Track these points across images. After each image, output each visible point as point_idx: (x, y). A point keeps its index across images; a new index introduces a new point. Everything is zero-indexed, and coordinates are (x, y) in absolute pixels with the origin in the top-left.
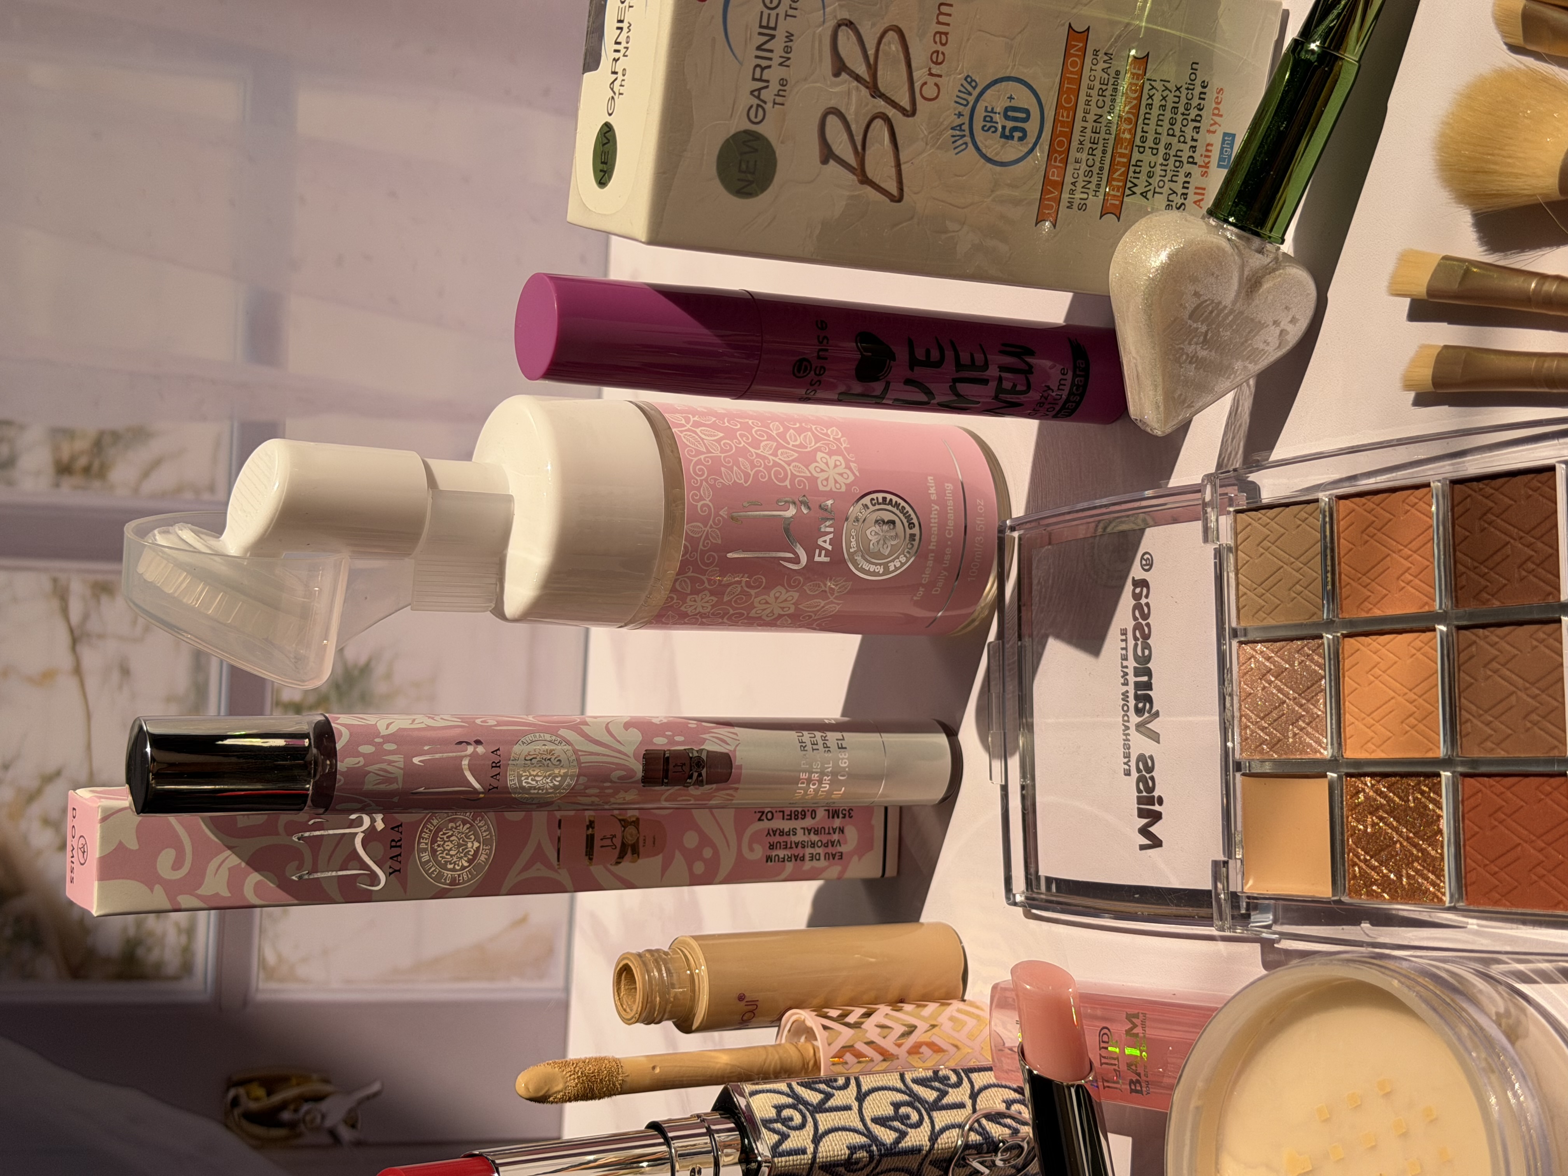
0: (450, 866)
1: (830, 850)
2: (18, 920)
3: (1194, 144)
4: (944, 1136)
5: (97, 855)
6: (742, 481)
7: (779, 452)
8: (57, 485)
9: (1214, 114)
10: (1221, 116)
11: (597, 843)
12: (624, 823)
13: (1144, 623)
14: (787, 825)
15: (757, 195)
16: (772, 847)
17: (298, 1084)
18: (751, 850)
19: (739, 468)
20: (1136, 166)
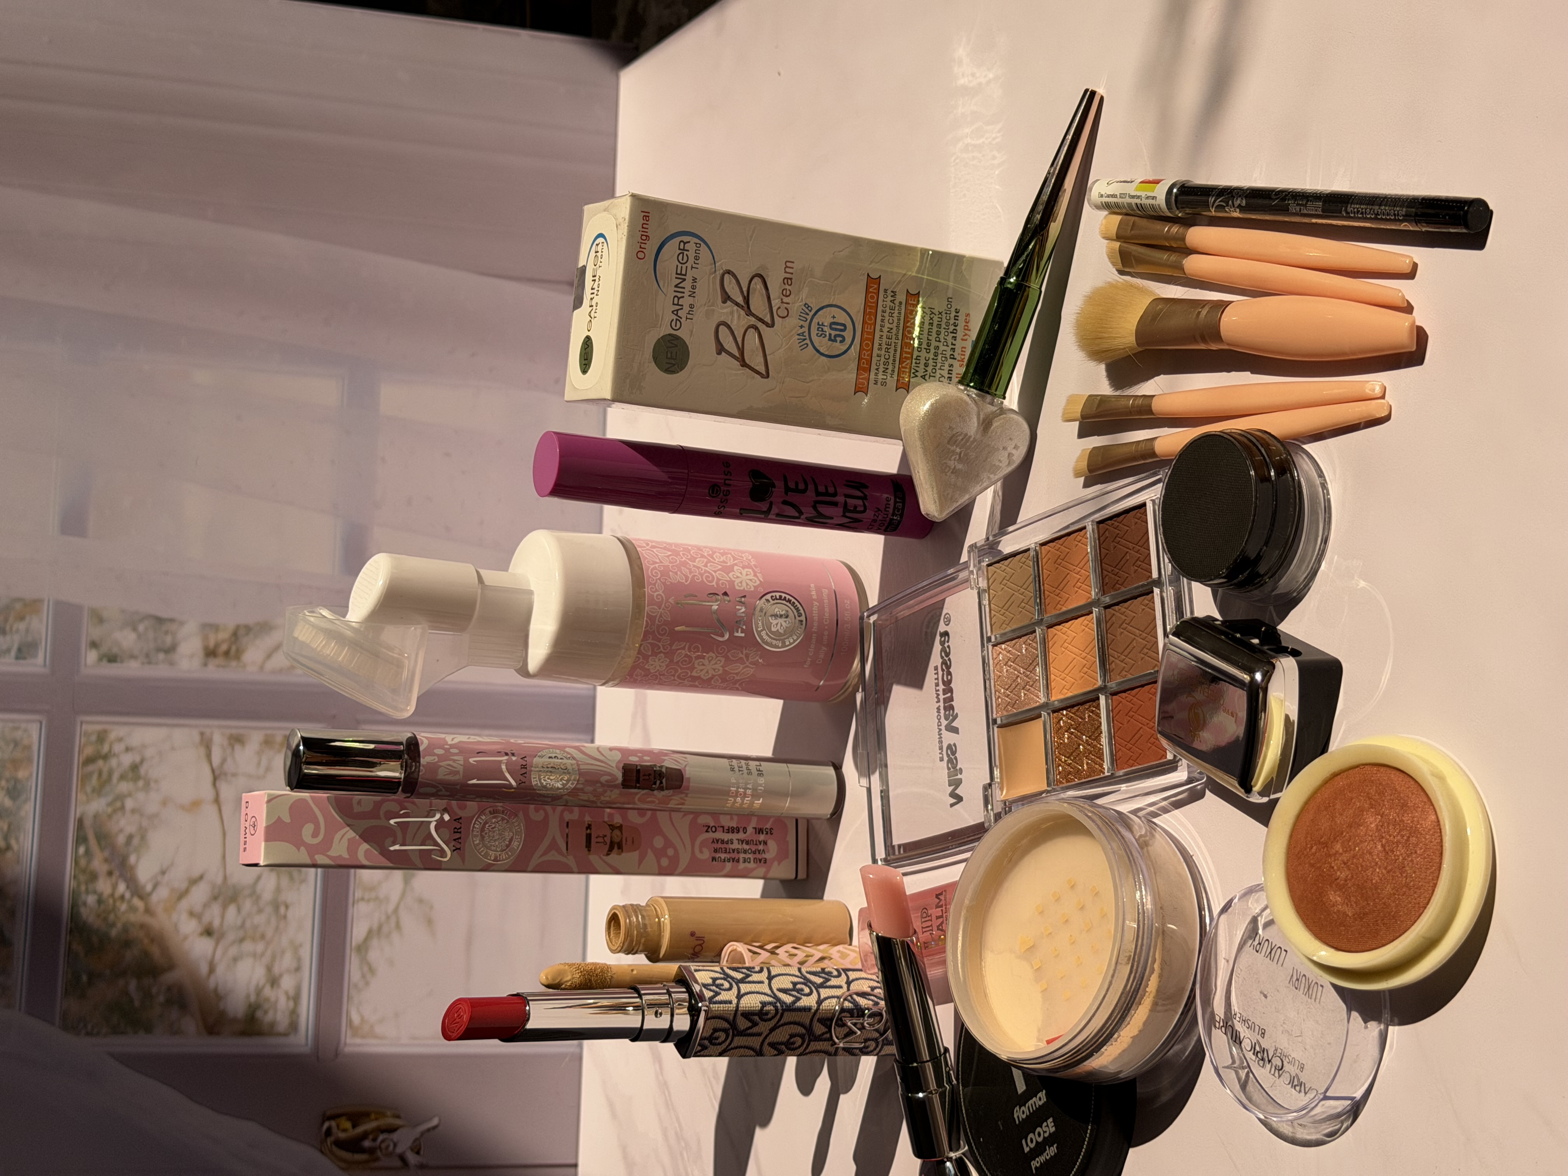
0: (493, 848)
1: (758, 856)
2: (169, 989)
3: (953, 347)
4: (827, 1002)
5: (264, 825)
6: (684, 581)
7: (709, 565)
8: (205, 665)
9: (965, 329)
10: (970, 330)
11: (593, 840)
12: (612, 827)
13: (947, 659)
14: (726, 837)
15: (678, 372)
16: (716, 851)
17: (376, 1119)
18: (701, 852)
19: (682, 573)
20: (916, 359)
